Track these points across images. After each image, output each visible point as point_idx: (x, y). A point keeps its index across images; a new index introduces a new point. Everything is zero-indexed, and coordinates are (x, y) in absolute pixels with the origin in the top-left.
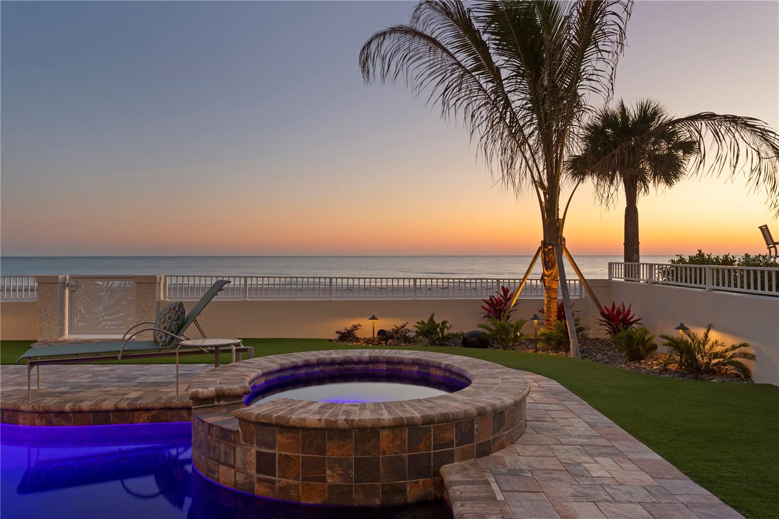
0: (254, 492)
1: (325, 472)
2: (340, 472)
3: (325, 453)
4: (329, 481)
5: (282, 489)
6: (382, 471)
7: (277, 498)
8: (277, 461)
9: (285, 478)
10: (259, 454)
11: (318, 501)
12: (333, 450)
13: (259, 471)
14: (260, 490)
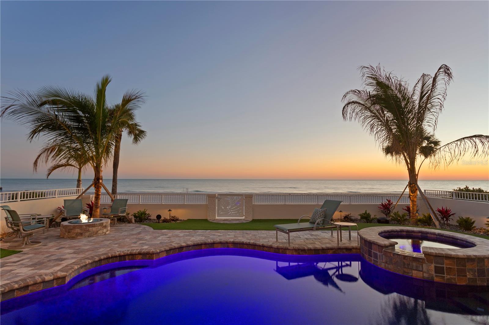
0: (434, 280)
1: (466, 273)
2: (472, 273)
3: (466, 267)
4: (468, 277)
5: (448, 279)
6: (486, 273)
7: (446, 283)
8: (445, 269)
9: (449, 275)
10: (435, 266)
11: (464, 284)
12: (469, 266)
13: (436, 272)
14: (436, 279)
